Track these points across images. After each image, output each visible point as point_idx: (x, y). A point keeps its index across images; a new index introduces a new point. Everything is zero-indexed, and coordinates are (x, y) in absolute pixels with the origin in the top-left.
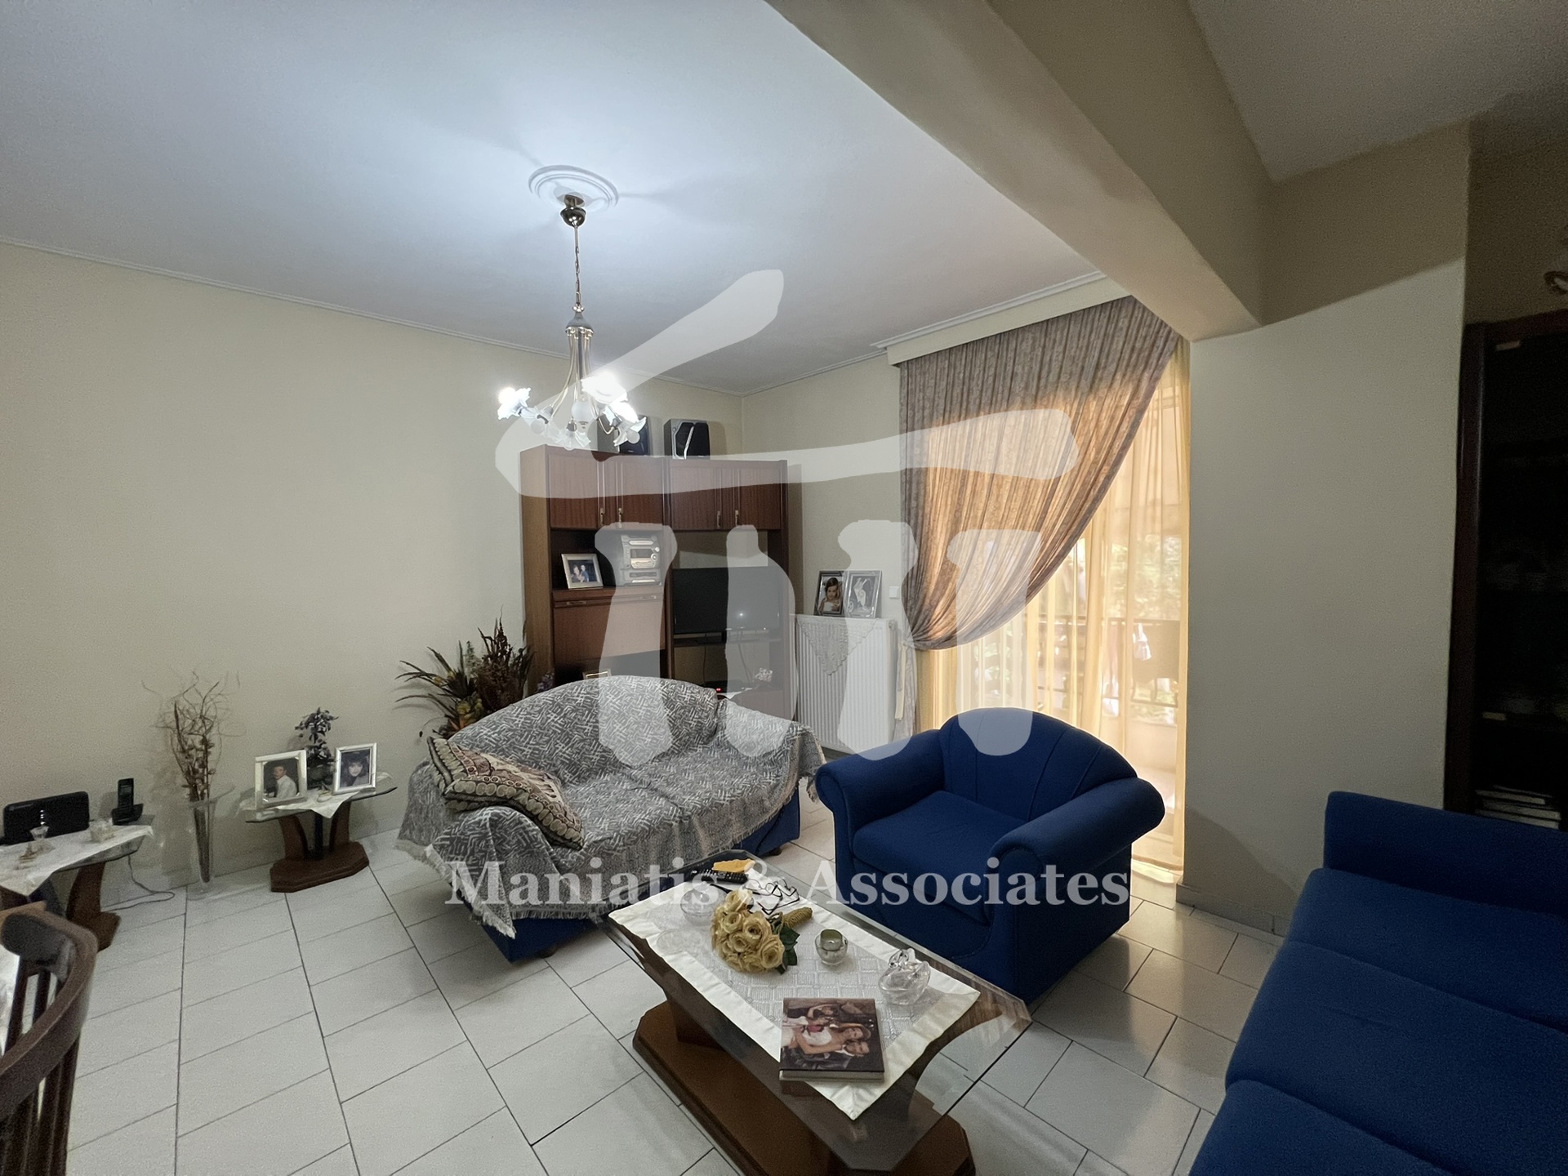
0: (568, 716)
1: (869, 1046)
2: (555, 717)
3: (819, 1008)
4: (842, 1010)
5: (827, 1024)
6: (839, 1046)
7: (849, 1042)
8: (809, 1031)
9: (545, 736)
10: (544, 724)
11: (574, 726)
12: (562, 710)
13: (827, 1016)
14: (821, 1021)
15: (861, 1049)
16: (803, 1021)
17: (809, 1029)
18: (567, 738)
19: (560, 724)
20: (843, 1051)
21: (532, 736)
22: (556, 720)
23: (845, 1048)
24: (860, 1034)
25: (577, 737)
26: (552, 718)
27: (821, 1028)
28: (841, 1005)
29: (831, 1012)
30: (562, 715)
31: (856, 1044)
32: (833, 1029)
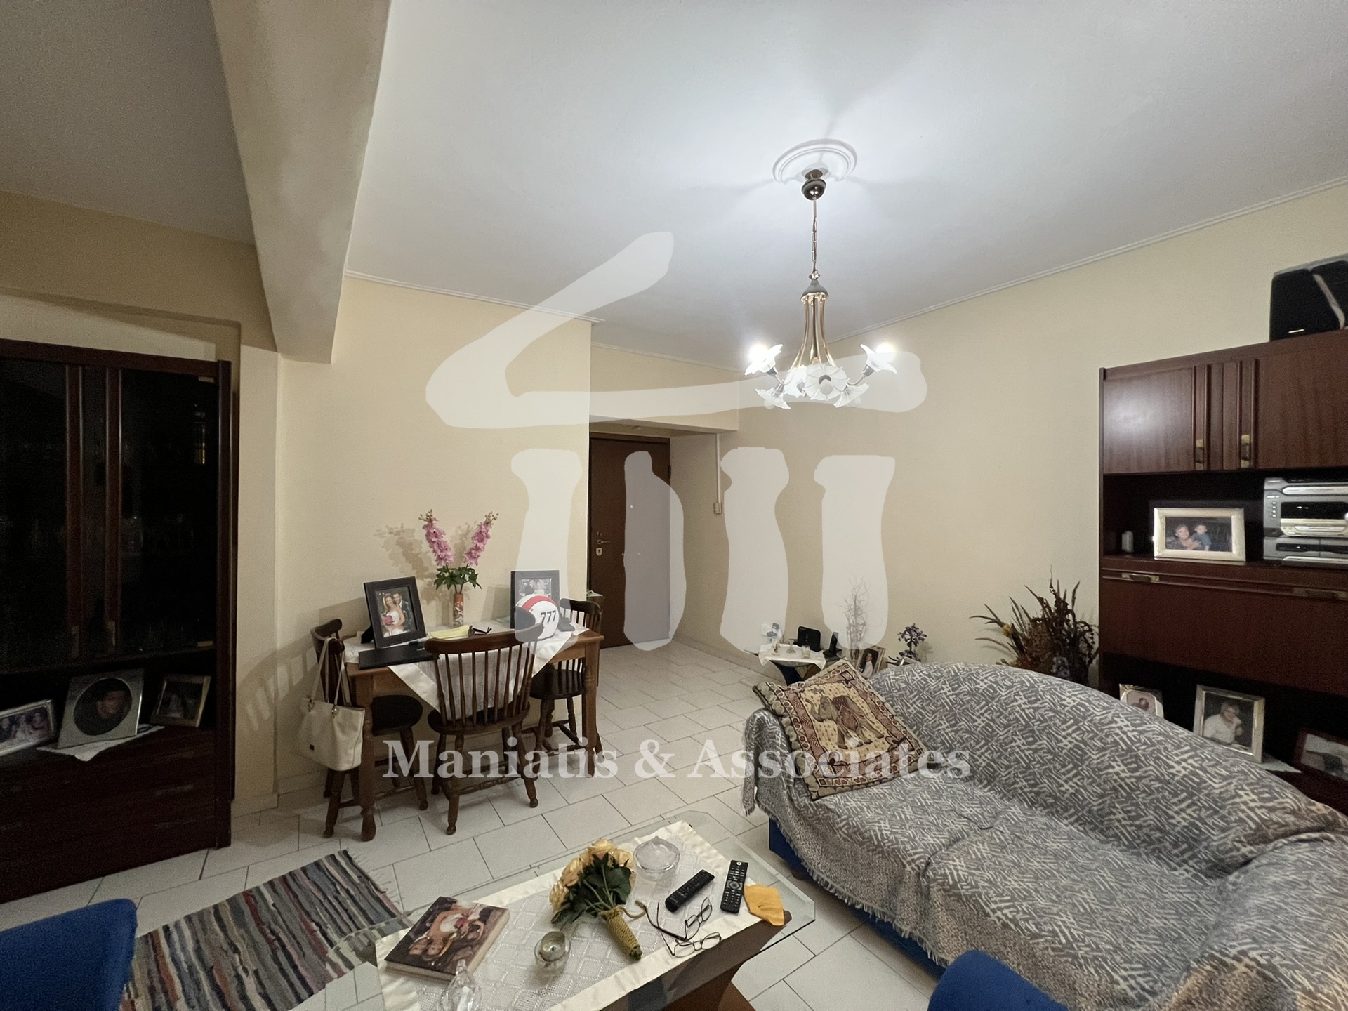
0: (961, 696)
1: (415, 956)
2: (949, 691)
3: (481, 931)
4: (466, 946)
5: (459, 932)
6: (431, 934)
7: (430, 942)
8: (461, 919)
9: (933, 705)
10: (935, 692)
11: (964, 710)
12: (959, 686)
13: (468, 935)
14: (466, 927)
15: (416, 949)
16: (474, 916)
17: (462, 920)
18: (954, 718)
19: (951, 701)
20: (424, 936)
21: (920, 698)
22: (948, 694)
23: (426, 938)
24: (432, 952)
25: (963, 723)
26: (946, 690)
27: (458, 927)
28: (472, 946)
29: (470, 937)
30: (957, 692)
31: (424, 946)
32: (452, 934)
